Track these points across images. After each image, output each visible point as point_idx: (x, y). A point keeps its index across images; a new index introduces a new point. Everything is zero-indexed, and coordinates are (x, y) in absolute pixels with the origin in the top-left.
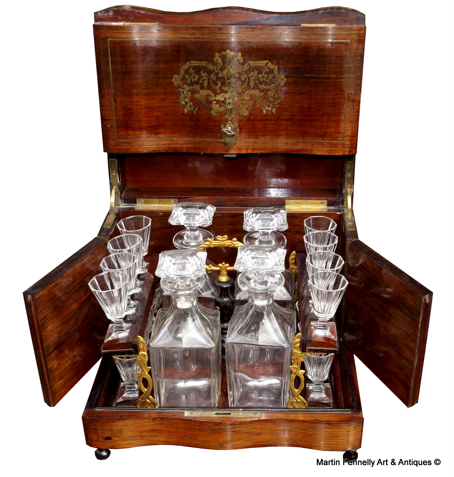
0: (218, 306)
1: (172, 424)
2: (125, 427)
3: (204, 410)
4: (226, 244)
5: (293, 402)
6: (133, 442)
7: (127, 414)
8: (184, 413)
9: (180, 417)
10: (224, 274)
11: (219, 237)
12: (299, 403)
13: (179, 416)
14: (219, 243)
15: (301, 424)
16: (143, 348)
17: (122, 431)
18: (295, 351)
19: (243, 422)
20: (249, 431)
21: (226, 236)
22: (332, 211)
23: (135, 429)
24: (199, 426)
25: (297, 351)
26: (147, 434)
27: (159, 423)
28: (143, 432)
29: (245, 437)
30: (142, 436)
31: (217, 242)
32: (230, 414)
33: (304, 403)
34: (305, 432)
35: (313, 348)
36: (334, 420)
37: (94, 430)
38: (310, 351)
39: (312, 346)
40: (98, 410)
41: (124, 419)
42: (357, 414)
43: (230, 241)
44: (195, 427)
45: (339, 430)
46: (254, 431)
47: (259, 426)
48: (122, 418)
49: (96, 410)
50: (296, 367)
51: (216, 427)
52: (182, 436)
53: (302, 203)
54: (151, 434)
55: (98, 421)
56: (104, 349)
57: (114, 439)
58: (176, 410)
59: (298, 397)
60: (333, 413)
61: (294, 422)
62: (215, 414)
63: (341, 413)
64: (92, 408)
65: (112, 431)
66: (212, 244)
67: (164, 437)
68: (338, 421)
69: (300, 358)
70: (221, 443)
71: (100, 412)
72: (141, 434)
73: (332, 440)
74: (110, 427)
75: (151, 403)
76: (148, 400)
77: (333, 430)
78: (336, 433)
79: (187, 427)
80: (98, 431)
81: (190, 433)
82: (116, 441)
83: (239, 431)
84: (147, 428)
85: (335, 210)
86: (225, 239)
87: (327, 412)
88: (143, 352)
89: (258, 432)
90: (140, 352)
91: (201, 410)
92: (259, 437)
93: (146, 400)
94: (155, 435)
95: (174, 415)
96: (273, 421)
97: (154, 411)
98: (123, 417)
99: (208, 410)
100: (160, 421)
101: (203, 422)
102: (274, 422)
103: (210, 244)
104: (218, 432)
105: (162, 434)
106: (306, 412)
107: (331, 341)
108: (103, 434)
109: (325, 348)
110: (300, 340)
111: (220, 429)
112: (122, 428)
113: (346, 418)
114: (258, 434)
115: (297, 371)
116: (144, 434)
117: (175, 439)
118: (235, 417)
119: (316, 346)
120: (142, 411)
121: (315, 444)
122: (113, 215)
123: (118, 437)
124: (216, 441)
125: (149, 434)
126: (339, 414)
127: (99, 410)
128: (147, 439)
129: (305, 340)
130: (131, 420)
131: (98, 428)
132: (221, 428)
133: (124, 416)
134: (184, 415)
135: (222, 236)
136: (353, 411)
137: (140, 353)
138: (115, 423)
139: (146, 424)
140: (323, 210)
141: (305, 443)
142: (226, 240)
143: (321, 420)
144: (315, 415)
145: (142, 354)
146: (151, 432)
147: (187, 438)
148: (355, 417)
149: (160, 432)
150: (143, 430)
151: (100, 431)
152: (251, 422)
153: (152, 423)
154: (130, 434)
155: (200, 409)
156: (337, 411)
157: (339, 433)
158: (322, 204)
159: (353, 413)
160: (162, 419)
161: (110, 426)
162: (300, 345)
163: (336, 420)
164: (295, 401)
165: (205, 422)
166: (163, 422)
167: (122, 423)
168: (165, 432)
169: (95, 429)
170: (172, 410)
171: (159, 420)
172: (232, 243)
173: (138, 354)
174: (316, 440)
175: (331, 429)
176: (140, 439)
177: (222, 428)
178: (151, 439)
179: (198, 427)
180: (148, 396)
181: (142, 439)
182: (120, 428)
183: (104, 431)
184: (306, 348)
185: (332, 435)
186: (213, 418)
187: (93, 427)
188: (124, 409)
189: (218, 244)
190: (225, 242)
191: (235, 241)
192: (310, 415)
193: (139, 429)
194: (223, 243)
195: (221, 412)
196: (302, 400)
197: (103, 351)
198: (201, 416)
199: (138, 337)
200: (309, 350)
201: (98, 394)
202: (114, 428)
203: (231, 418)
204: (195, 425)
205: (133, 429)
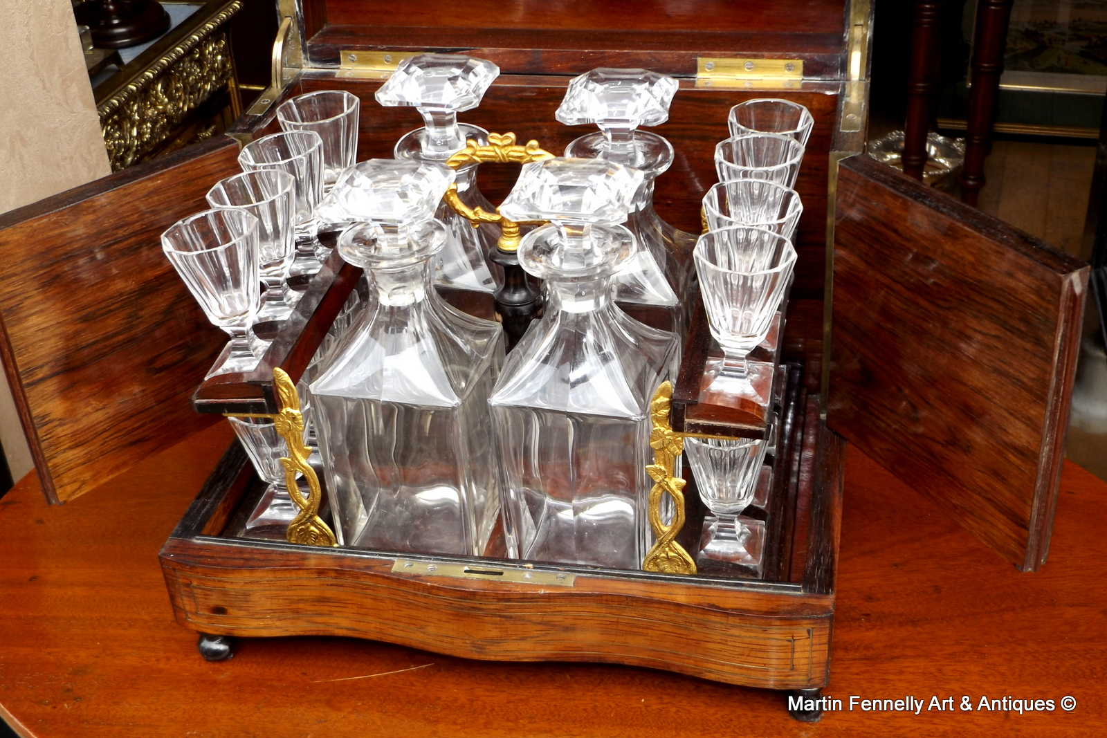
0: (499, 313)
1: (364, 587)
2: (255, 587)
3: (442, 560)
4: (511, 153)
5: (657, 557)
6: (278, 623)
7: (261, 557)
8: (392, 563)
9: (382, 572)
10: (511, 233)
11: (495, 137)
12: (674, 561)
13: (380, 570)
14: (494, 151)
15: (671, 612)
16: (289, 397)
17: (249, 595)
18: (658, 427)
19: (530, 596)
20: (545, 619)
21: (512, 135)
22: (813, 88)
23: (279, 592)
24: (425, 596)
25: (662, 429)
26: (309, 608)
27: (334, 581)
28: (298, 601)
29: (535, 633)
30: (296, 611)
31: (491, 148)
32: (501, 574)
33: (688, 563)
34: (685, 632)
35: (701, 422)
36: (755, 609)
37: (186, 589)
38: (695, 429)
39: (698, 417)
40: (197, 541)
41: (252, 568)
42: (818, 598)
43: (522, 148)
44: (416, 598)
45: (767, 636)
46: (557, 620)
47: (568, 609)
48: (248, 563)
49: (195, 541)
50: (663, 468)
51: (466, 603)
52: (388, 619)
53: (739, 68)
54: (317, 608)
55: (192, 568)
56: (201, 396)
57: (233, 612)
58: (376, 555)
59: (668, 546)
60: (757, 592)
61: (656, 606)
62: (466, 571)
63: (777, 591)
64: (186, 536)
65: (225, 593)
66: (478, 153)
67: (347, 618)
68: (766, 613)
69: (669, 447)
70: (480, 643)
71: (201, 547)
72: (294, 606)
73: (750, 659)
74: (220, 584)
75: (321, 536)
76: (312, 528)
77: (753, 635)
78: (761, 642)
79: (398, 598)
80: (196, 591)
81: (407, 612)
82: (237, 618)
83: (519, 616)
84: (307, 594)
85: (821, 86)
86: (509, 141)
87: (743, 589)
88: (289, 409)
89: (568, 622)
90: (282, 408)
91: (434, 559)
92: (571, 635)
93: (308, 528)
94: (327, 612)
95: (368, 568)
96: (604, 598)
97: (325, 553)
98: (251, 563)
99: (450, 561)
100: (336, 578)
101: (433, 587)
102: (607, 601)
103: (473, 155)
104: (468, 615)
105: (343, 610)
106: (689, 584)
107: (749, 407)
108: (206, 599)
109: (733, 425)
110: (668, 399)
111: (473, 608)
112: (249, 587)
113: (789, 605)
114: (567, 629)
115: (663, 480)
116: (301, 606)
117: (374, 625)
118: (511, 583)
119: (708, 418)
120: (298, 551)
121: (709, 665)
122: (279, 87)
123: (240, 608)
124: (467, 637)
125: (313, 608)
126: (772, 594)
127: (200, 542)
128: (310, 619)
129: (681, 400)
130: (268, 570)
131: (195, 583)
132: (475, 606)
133: (254, 559)
134: (391, 568)
135: (501, 134)
136: (810, 591)
137: (284, 411)
138: (231, 576)
139: (304, 582)
140: (792, 85)
141: (686, 661)
142: (510, 145)
143: (721, 606)
144: (711, 593)
145: (288, 412)
146: (317, 604)
147: (400, 624)
148: (812, 605)
149: (339, 605)
150: (299, 598)
151: (200, 591)
152: (548, 598)
153: (317, 582)
154: (268, 604)
155: (432, 557)
156: (768, 587)
157: (768, 642)
158: (789, 70)
159: (808, 594)
160: (340, 574)
161: (219, 581)
162: (670, 412)
163: (759, 609)
164: (663, 555)
165: (438, 588)
166: (342, 581)
167: (246, 576)
168: (350, 606)
169: (188, 585)
170: (367, 554)
171: (334, 575)
172: (527, 154)
173: (278, 413)
174: (711, 657)
175: (748, 631)
176: (293, 619)
177: (478, 606)
178: (319, 619)
179: (423, 600)
180: (311, 517)
181: (298, 619)
182: (244, 588)
183: (209, 593)
184: (683, 421)
185: (750, 646)
186: (457, 579)
187: (185, 581)
188: (256, 545)
189: (493, 154)
190: (510, 148)
191: (532, 148)
192: (697, 592)
193: (287, 593)
194: (503, 151)
195: (481, 569)
196: (679, 555)
197: (197, 401)
198: (435, 573)
199: (276, 371)
200: (690, 425)
201: (208, 506)
202: (228, 586)
203: (502, 583)
204: (415, 595)
205: (273, 592)
